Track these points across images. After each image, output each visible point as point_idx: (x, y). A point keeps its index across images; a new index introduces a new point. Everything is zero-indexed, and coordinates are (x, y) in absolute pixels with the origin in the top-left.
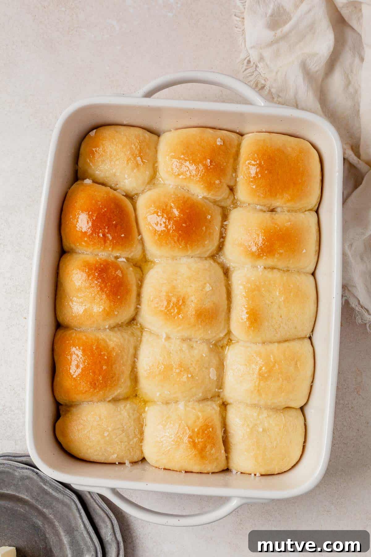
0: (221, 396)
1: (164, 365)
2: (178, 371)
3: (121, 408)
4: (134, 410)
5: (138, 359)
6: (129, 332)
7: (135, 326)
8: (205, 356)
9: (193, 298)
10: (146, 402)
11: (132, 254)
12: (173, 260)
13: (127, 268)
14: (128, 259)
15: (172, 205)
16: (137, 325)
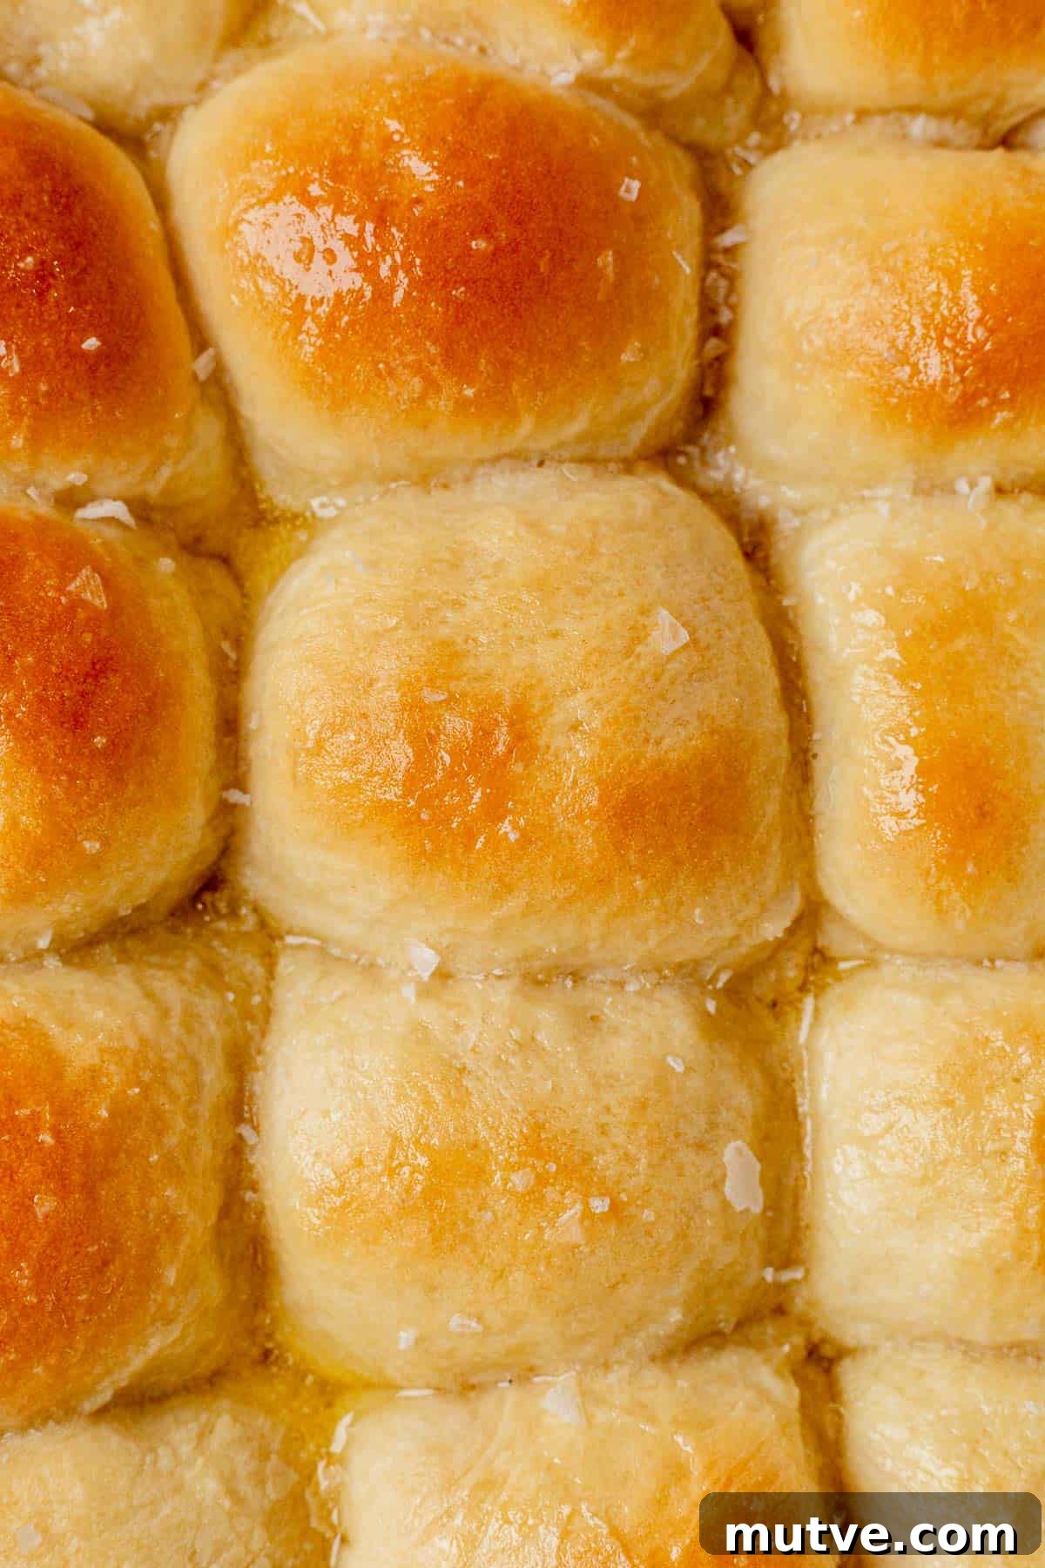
0: (799, 1305)
1: (426, 1149)
2: (519, 1181)
3: (175, 1453)
4: (264, 1455)
5: (256, 1129)
6: (192, 963)
7: (223, 925)
8: (680, 1069)
9: (578, 706)
10: (329, 1393)
11: (166, 472)
12: (429, 492)
13: (140, 561)
14: (142, 510)
15: (393, 125)
16: (233, 913)
